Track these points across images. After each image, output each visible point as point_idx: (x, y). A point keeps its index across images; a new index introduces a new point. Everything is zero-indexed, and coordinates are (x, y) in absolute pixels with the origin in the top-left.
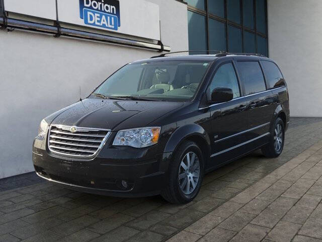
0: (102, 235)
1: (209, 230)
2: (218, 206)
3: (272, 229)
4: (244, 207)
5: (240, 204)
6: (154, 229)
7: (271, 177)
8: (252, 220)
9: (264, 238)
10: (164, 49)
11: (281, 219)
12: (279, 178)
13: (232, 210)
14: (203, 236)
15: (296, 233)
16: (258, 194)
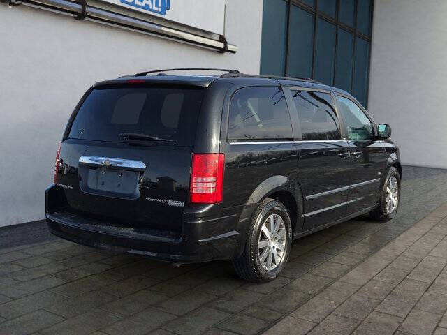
0: (179, 317)
1: (323, 317)
2: (326, 287)
3: (405, 318)
4: (361, 290)
5: (355, 285)
6: (249, 312)
7: (387, 252)
8: (376, 306)
9: (397, 330)
10: (229, 49)
11: (413, 308)
12: (398, 253)
13: (346, 293)
14: (318, 324)
15: (436, 325)
16: (375, 273)
